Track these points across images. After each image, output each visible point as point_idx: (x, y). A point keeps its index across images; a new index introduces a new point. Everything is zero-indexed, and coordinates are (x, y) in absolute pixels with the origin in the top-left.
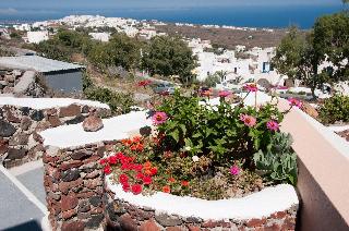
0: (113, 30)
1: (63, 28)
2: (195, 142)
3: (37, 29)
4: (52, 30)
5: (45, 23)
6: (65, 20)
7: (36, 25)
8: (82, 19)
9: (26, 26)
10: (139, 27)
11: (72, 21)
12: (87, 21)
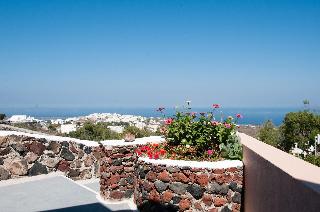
0: (127, 124)
1: (88, 122)
2: (188, 140)
3: (67, 123)
4: (79, 124)
5: (74, 119)
6: (90, 116)
7: (68, 120)
8: (103, 116)
9: (60, 121)
10: (147, 122)
11: (95, 117)
12: (107, 118)
